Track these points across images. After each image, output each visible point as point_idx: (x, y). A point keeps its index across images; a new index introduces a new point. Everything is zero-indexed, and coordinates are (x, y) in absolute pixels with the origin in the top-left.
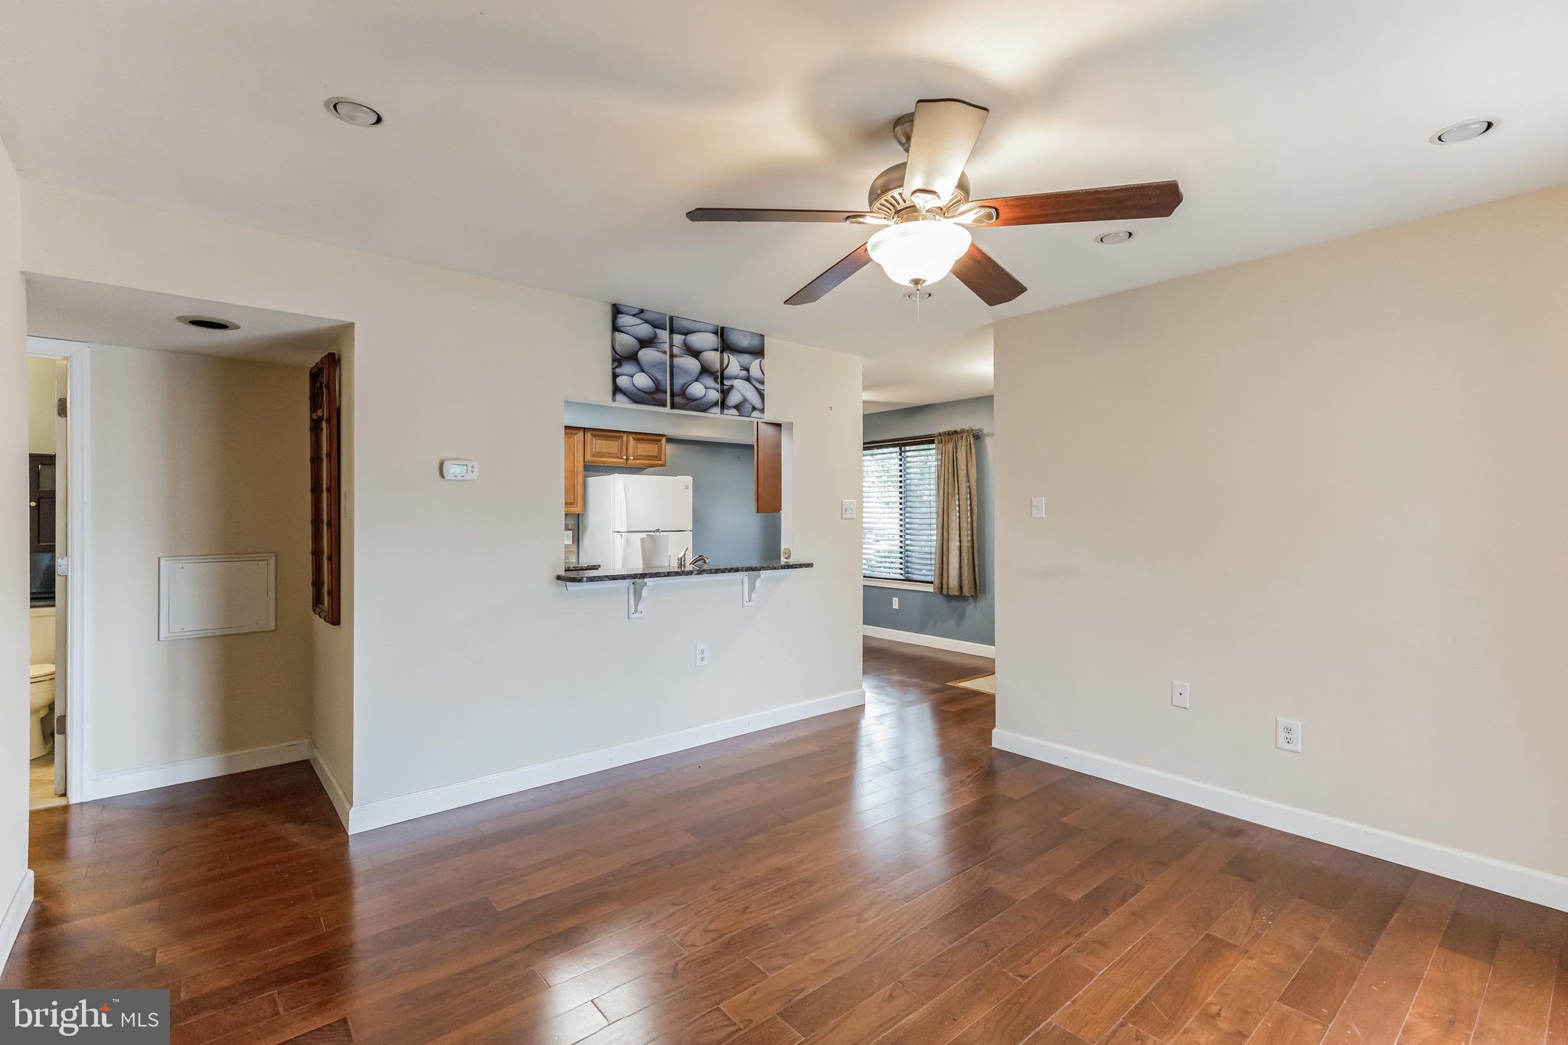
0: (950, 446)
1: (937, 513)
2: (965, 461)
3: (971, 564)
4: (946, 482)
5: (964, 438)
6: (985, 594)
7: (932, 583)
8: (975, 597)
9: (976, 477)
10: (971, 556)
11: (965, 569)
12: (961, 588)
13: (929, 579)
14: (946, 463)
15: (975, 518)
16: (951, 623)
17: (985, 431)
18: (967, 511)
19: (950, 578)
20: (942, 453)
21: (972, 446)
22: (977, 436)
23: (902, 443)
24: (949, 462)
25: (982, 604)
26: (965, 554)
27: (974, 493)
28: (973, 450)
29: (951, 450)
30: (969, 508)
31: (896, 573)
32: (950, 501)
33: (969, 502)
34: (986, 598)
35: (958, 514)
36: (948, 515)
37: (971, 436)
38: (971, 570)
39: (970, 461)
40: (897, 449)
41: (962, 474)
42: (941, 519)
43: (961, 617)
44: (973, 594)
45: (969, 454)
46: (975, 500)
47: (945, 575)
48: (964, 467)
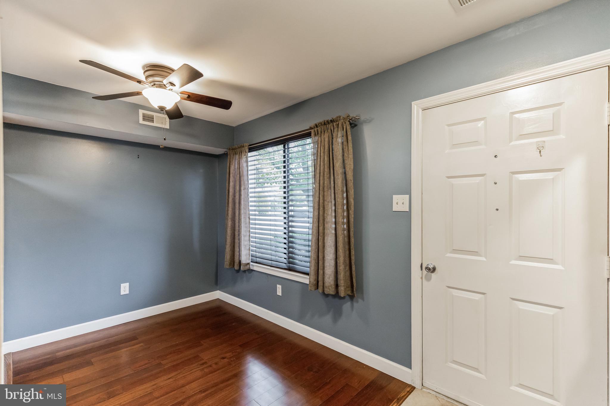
0: (326, 136)
1: (314, 207)
2: (341, 151)
3: (348, 262)
4: (322, 174)
5: (340, 125)
6: (362, 293)
7: (307, 274)
8: (352, 297)
9: (352, 168)
10: (347, 252)
11: (341, 267)
12: (337, 286)
13: (307, 270)
14: (322, 154)
15: (352, 212)
16: (328, 319)
17: (362, 118)
18: (343, 205)
19: (325, 275)
20: (318, 146)
21: (349, 133)
22: (354, 124)
23: (284, 141)
24: (324, 152)
25: (359, 304)
26: (341, 251)
27: (351, 184)
28: (350, 138)
29: (327, 140)
30: (345, 202)
31: (282, 257)
32: (326, 193)
33: (345, 195)
34: (363, 299)
35: (333, 208)
36: (324, 208)
37: (348, 123)
38: (348, 268)
39: (346, 150)
40: (281, 147)
41: (338, 164)
42: (316, 214)
43: (338, 314)
44: (349, 293)
45: (345, 143)
46: (352, 192)
47: (321, 272)
48: (340, 157)
